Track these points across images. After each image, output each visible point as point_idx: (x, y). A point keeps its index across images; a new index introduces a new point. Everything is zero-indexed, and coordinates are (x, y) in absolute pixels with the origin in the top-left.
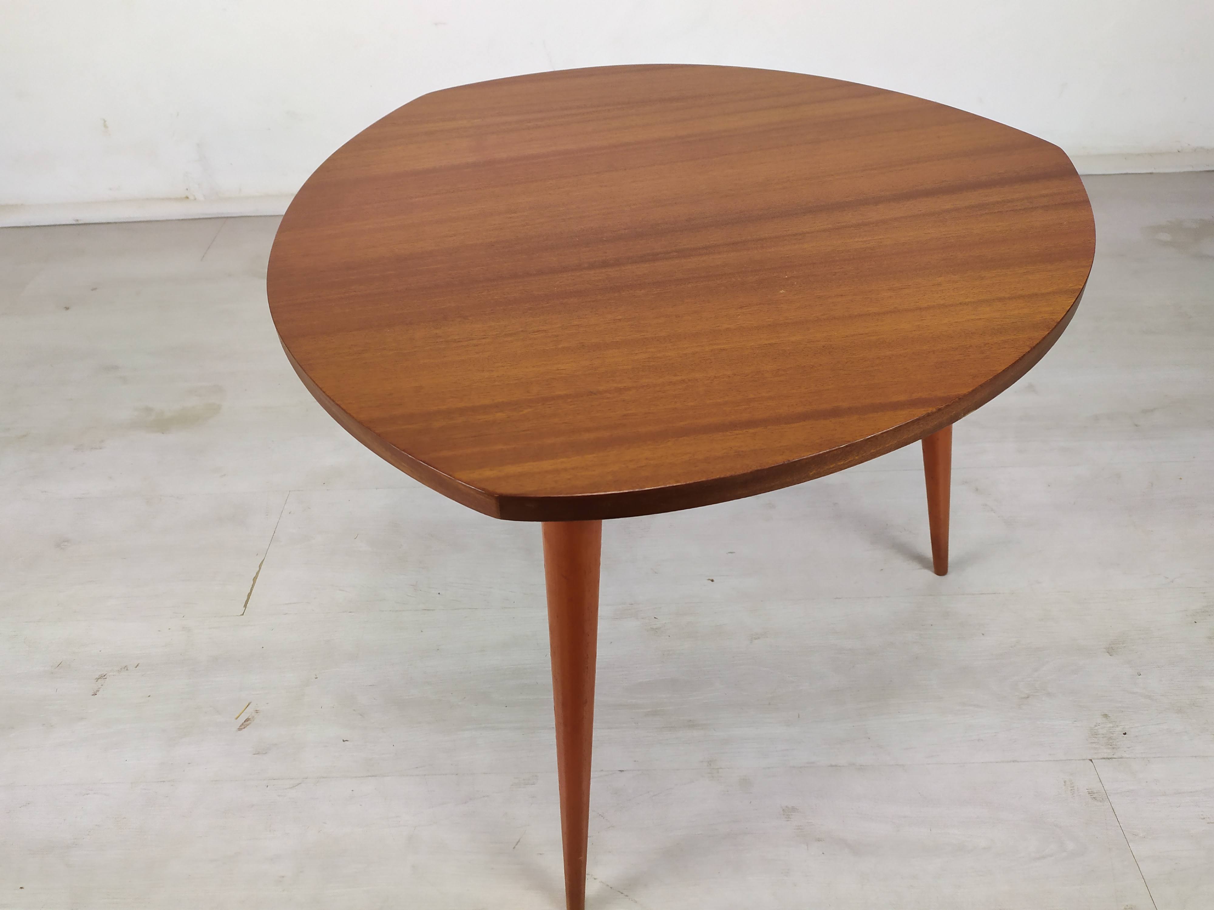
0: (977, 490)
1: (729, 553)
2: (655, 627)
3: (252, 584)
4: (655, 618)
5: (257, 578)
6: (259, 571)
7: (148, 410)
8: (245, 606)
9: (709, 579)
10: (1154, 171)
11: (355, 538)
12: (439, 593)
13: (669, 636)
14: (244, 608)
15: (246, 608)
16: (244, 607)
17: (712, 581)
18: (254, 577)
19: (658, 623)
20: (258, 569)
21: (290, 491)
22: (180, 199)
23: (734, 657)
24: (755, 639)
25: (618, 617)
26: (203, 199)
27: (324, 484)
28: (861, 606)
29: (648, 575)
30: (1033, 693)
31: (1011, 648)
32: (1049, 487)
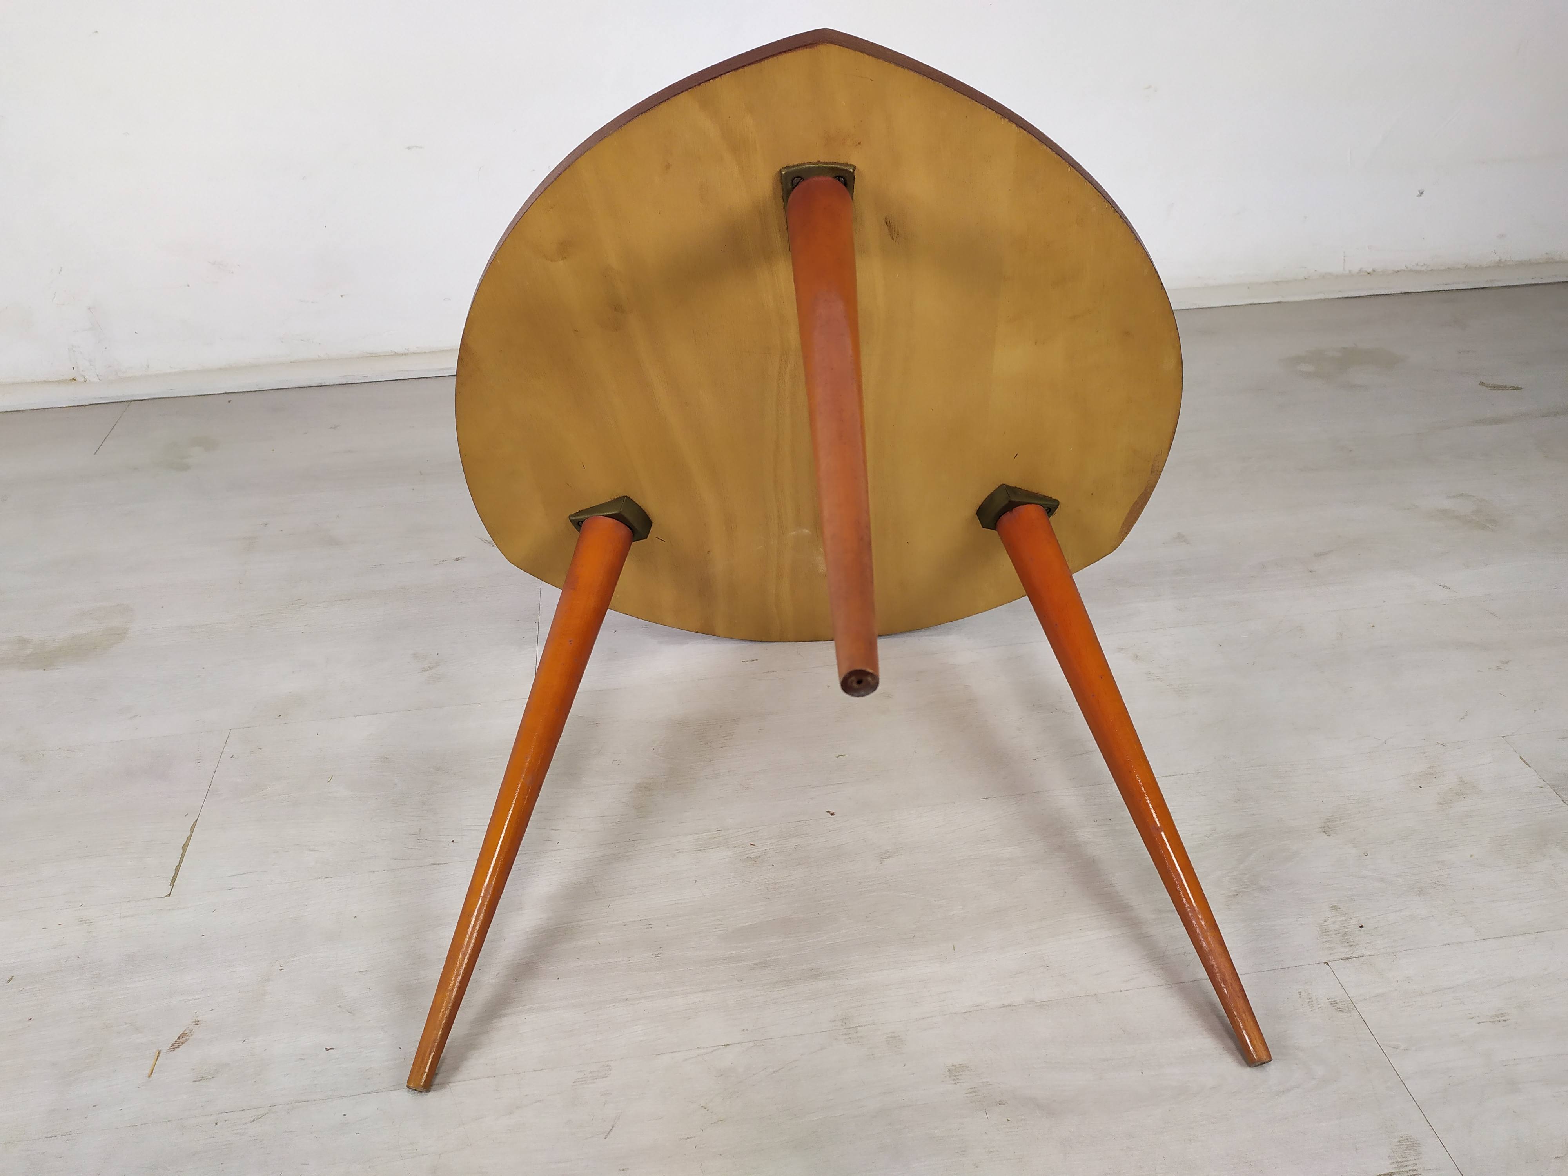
2: (752, 855)
3: (181, 853)
4: (752, 844)
5: (188, 845)
6: (191, 836)
7: (22, 642)
8: (173, 883)
10: (1283, 300)
11: (329, 782)
12: (453, 841)
13: (773, 866)
18: (185, 843)
19: (756, 850)
20: (189, 833)
21: (231, 730)
22: (64, 382)
23: (860, 883)
24: (886, 859)
25: (701, 849)
26: (96, 380)
27: (280, 716)
28: (1015, 805)
29: (737, 793)
30: (1243, 890)
31: (1206, 838)
32: (1220, 647)
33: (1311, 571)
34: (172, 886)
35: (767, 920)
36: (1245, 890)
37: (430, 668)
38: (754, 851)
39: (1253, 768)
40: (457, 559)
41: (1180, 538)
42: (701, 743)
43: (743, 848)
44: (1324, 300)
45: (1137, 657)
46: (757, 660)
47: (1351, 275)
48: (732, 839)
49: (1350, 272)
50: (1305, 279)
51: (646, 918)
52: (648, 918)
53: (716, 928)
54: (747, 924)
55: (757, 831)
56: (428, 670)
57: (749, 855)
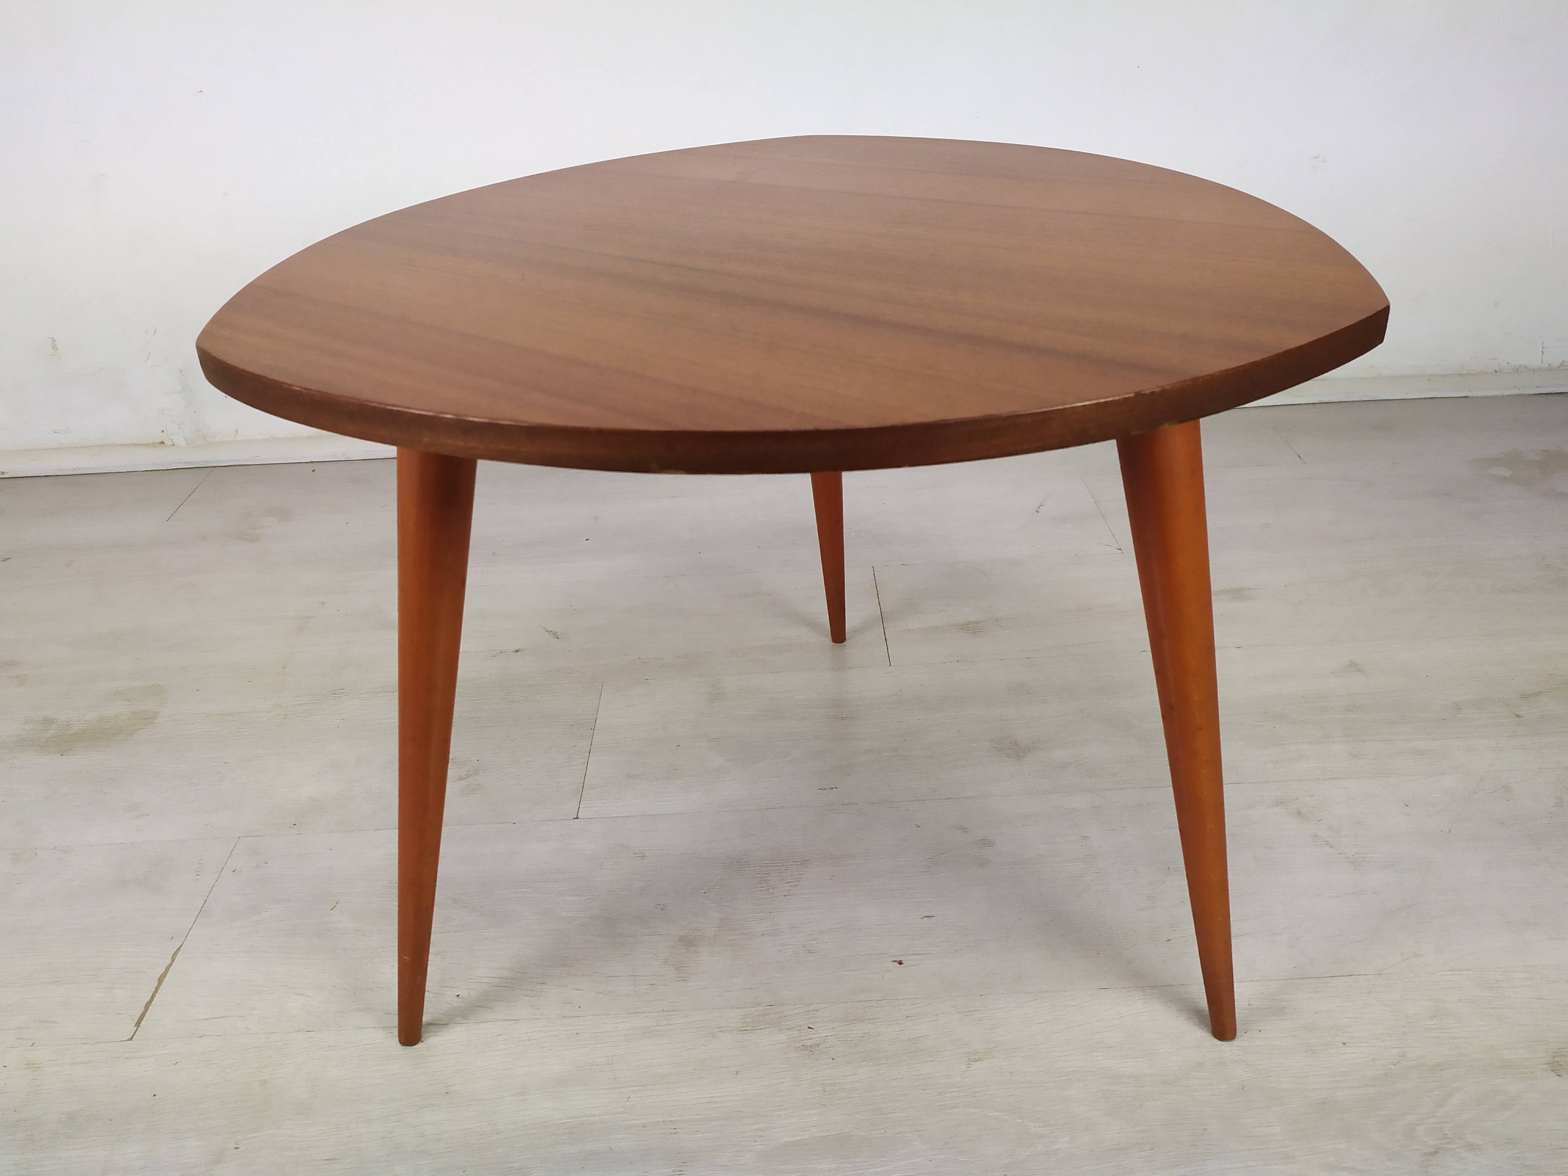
0: (1299, 813)
1: (924, 917)
2: (809, 1043)
3: (155, 987)
4: (809, 1028)
5: (165, 977)
6: (171, 965)
7: (48, 722)
8: (138, 1024)
9: (895, 961)
10: (1470, 395)
11: (332, 909)
12: (458, 996)
13: (833, 1059)
14: (136, 1028)
15: (138, 1027)
16: (136, 1026)
17: (900, 963)
18: (162, 974)
19: (814, 1036)
20: (169, 961)
21: (239, 838)
22: (153, 445)
23: (940, 1093)
24: (974, 1061)
25: (748, 1028)
26: (183, 444)
27: (295, 824)
28: (1142, 1001)
29: (798, 956)
30: (1445, 1146)
31: (1393, 1067)
32: (1407, 807)
33: (1518, 716)
34: (136, 1027)
35: (820, 1135)
36: (1449, 1146)
37: (468, 776)
38: (811, 1036)
39: (1451, 973)
40: (516, 650)
41: (1353, 667)
42: (762, 889)
43: (798, 1032)
44: (1520, 395)
45: (1300, 813)
46: (836, 788)
47: (1550, 369)
48: (786, 1018)
49: (1549, 365)
50: (1496, 372)
51: (671, 1119)
52: (674, 1119)
53: (755, 1141)
54: (795, 1139)
55: (818, 1010)
56: (465, 779)
57: (805, 1042)
